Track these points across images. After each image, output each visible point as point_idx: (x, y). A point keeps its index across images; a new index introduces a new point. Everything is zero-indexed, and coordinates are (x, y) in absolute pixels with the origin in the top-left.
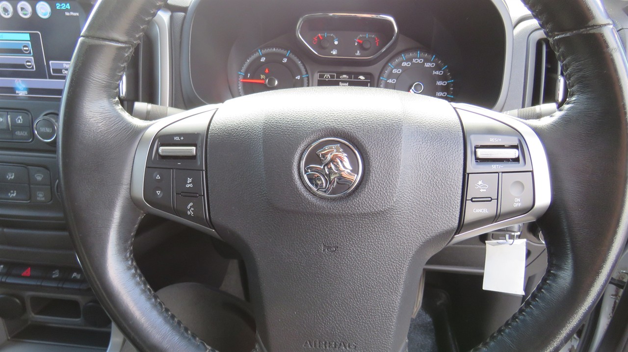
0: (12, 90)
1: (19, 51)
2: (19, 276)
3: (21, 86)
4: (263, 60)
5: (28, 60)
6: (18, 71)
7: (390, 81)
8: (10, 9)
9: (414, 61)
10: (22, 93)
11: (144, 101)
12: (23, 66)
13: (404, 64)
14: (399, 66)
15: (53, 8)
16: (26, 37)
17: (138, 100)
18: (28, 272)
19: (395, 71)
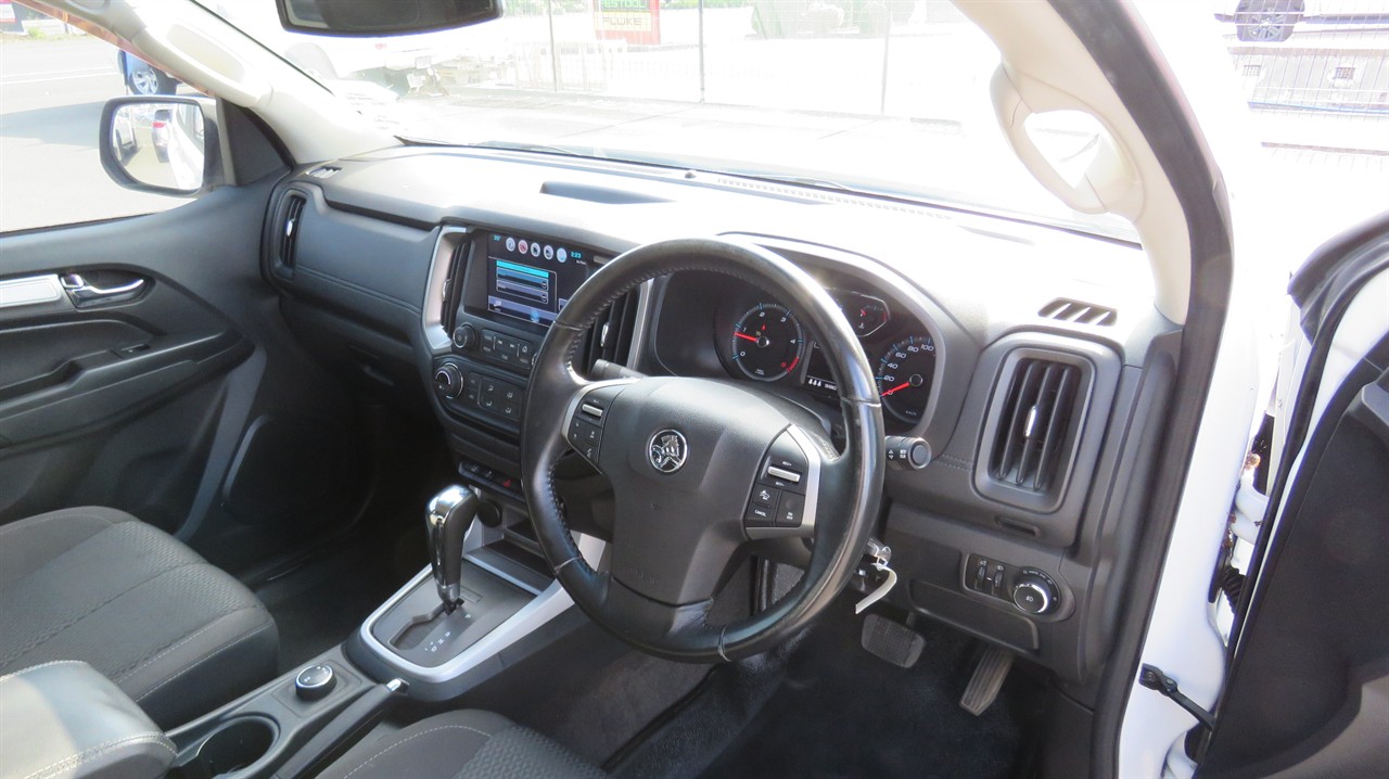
0: (528, 317)
1: (538, 286)
2: (500, 485)
3: (536, 314)
4: (762, 315)
5: (544, 294)
6: (535, 302)
7: (891, 365)
8: (539, 250)
9: (923, 346)
10: (535, 321)
11: (605, 359)
12: (539, 298)
13: (911, 349)
14: (904, 349)
15: (569, 255)
16: (547, 275)
17: (601, 358)
18: (507, 484)
19: (898, 355)
